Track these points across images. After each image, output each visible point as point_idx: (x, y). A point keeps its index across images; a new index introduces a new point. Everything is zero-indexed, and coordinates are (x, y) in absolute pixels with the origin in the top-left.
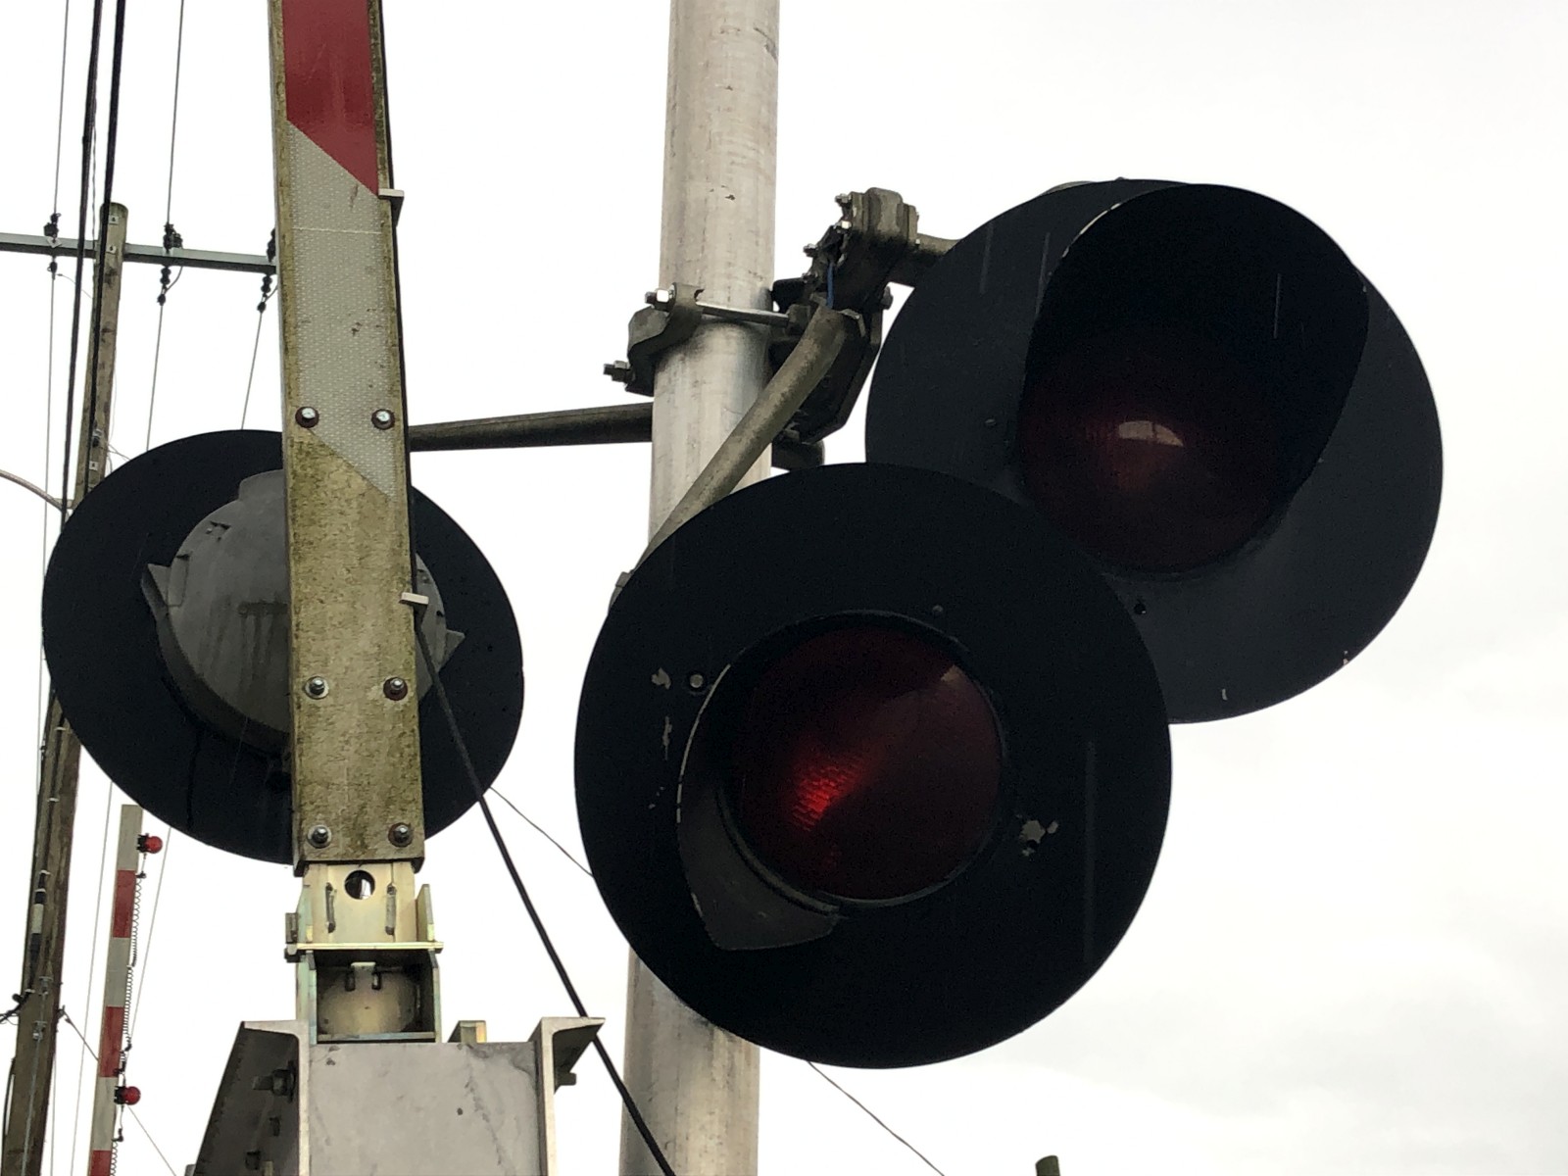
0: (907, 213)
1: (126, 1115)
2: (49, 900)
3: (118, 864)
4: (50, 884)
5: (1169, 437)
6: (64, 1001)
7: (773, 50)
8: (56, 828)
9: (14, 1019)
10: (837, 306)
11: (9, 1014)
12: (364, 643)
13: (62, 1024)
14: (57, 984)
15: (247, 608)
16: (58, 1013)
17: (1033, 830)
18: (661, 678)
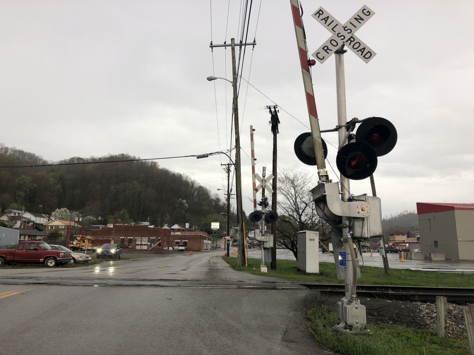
1: (255, 162)
2: (237, 134)
3: (251, 133)
5: (377, 135)
8: (237, 125)
9: (235, 149)
10: (352, 126)
11: (234, 148)
12: (320, 154)
14: (239, 144)
15: (309, 148)
16: (240, 148)
17: (368, 165)
18: (342, 156)
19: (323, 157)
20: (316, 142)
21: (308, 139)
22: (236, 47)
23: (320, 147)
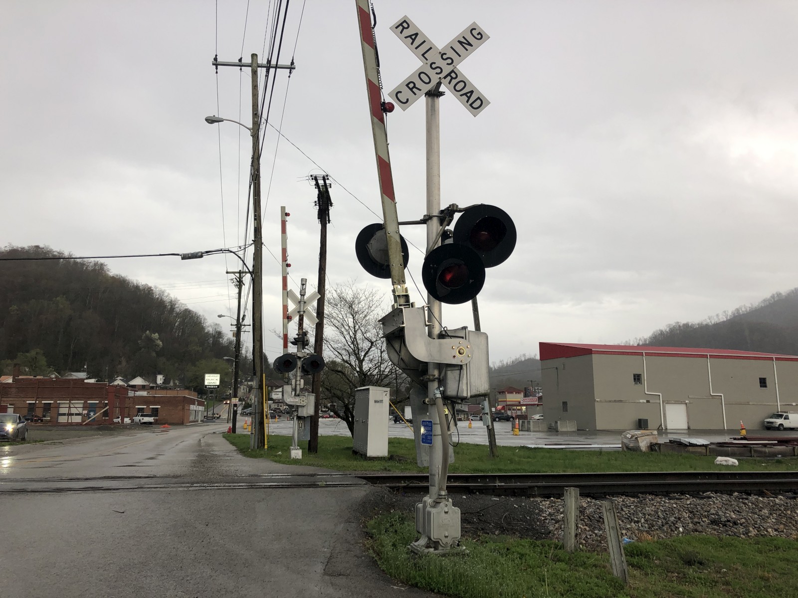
0: (457, 206)
1: (289, 269)
2: (258, 219)
3: (281, 219)
4: (257, 216)
6: (263, 241)
7: (439, 177)
8: (257, 204)
9: (254, 245)
10: (449, 217)
11: (252, 244)
12: (398, 260)
13: (263, 246)
14: (261, 238)
16: (262, 243)
17: (471, 281)
18: (431, 265)
19: (401, 265)
20: (391, 240)
21: (379, 234)
22: (259, 69)
23: (397, 249)
